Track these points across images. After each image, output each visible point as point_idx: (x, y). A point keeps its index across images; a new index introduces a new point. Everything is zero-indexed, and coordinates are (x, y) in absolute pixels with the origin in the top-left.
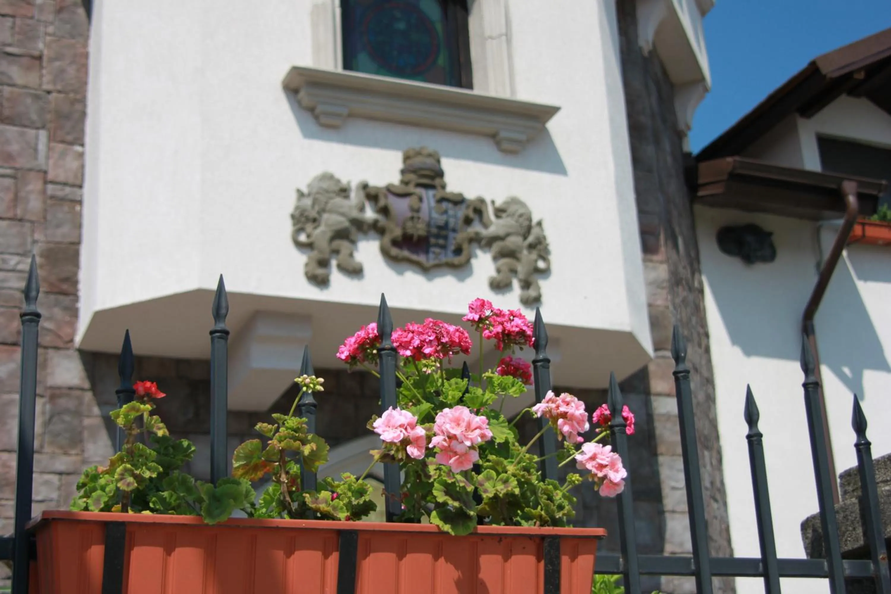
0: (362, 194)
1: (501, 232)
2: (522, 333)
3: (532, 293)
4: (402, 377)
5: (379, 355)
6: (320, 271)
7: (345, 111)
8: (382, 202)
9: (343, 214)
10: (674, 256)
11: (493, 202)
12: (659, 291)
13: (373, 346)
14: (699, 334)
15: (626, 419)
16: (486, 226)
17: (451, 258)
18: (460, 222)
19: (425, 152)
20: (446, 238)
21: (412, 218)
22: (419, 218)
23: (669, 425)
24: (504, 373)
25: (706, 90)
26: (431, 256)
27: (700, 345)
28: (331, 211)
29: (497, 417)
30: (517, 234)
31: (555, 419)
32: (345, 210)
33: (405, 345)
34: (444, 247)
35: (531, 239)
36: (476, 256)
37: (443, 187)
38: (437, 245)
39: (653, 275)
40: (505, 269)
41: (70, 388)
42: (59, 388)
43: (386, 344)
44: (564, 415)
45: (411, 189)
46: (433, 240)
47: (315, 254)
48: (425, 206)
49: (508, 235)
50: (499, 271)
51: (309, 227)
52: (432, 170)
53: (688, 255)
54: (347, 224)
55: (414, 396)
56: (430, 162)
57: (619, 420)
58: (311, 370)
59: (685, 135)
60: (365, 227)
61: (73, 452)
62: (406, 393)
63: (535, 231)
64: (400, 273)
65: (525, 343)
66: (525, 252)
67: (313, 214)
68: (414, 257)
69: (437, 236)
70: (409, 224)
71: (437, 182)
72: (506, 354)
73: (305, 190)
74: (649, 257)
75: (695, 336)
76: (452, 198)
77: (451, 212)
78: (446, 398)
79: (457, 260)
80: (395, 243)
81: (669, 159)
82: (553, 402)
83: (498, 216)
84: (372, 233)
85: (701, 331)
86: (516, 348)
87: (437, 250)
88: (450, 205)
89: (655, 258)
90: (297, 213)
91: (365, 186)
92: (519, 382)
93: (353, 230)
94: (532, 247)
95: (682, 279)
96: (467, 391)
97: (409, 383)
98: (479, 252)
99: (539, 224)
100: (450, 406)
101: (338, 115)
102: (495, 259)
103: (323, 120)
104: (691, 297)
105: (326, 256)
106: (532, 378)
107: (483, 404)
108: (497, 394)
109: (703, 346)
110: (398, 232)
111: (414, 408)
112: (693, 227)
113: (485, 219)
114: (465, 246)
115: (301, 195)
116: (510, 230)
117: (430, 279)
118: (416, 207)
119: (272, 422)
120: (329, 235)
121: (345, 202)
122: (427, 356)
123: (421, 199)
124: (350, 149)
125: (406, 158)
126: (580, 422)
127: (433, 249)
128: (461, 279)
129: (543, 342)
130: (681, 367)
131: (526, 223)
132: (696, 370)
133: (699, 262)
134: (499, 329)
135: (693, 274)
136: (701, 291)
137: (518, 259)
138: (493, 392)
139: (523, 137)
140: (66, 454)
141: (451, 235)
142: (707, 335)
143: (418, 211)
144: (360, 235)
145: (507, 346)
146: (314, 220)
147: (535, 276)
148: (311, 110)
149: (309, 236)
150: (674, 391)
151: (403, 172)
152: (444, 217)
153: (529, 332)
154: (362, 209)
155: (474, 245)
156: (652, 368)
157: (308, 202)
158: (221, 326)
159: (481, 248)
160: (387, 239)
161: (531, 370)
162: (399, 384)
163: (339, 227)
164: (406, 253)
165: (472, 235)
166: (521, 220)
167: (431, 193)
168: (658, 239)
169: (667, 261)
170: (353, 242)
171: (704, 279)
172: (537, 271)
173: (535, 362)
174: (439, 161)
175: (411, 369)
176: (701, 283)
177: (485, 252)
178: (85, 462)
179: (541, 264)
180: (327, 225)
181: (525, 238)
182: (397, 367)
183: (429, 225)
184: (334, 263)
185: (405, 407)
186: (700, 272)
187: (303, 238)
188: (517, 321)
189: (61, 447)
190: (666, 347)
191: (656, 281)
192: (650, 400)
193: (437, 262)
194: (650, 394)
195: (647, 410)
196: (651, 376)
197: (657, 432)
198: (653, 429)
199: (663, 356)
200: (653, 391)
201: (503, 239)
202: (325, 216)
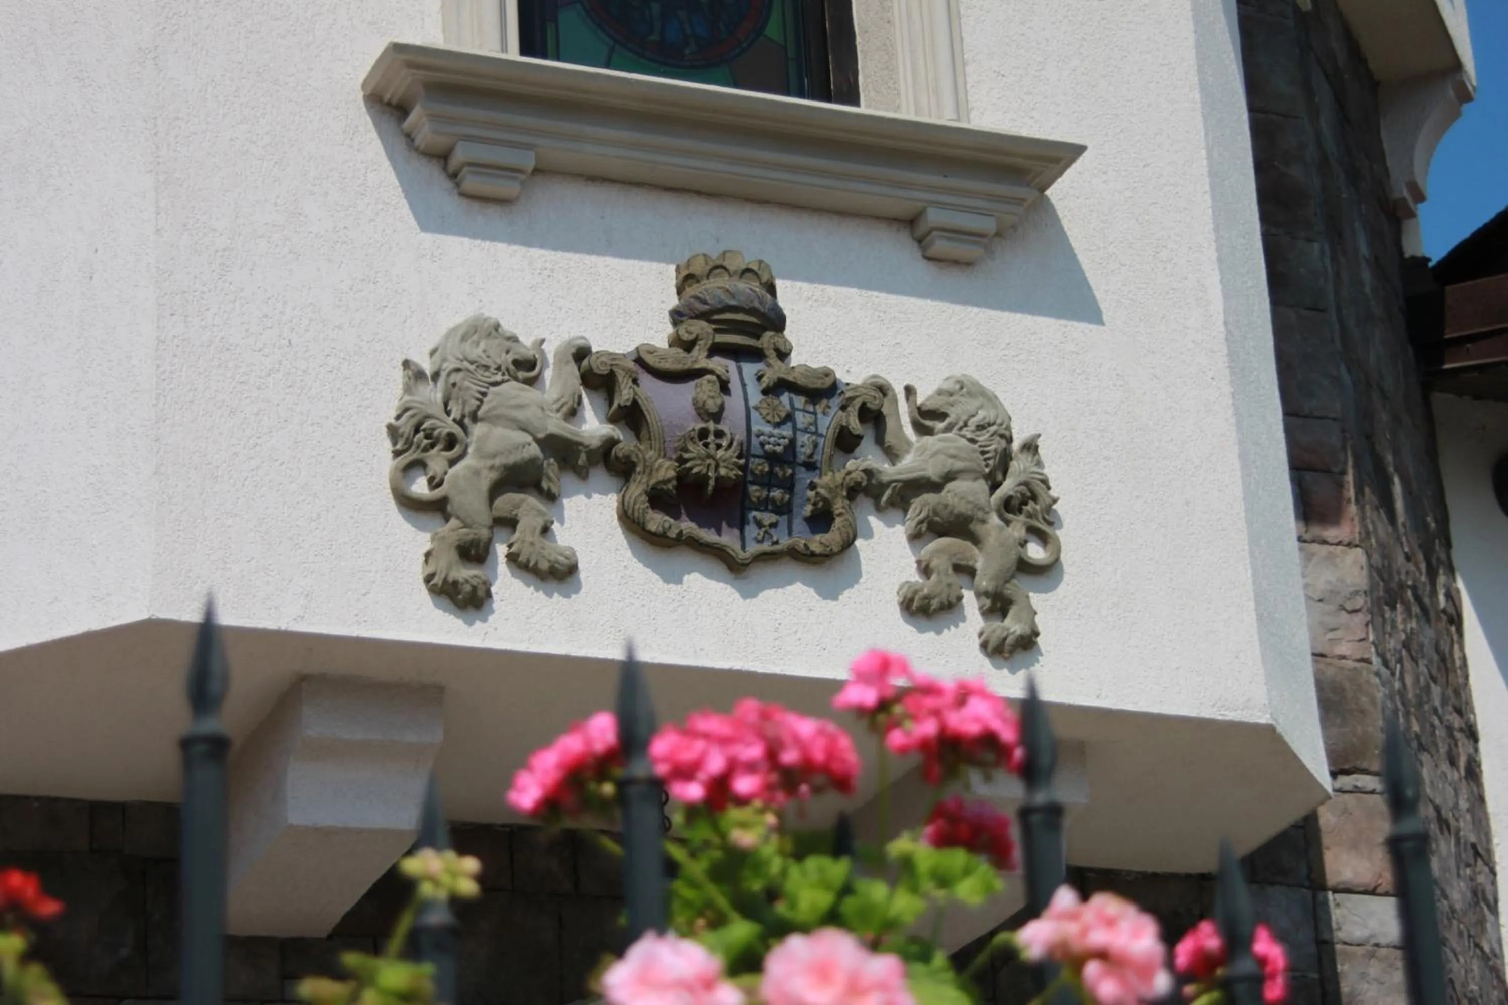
0: (573, 371)
1: (933, 471)
2: (989, 739)
3: (1013, 625)
4: (677, 853)
5: (622, 798)
6: (465, 573)
7: (528, 161)
8: (624, 395)
10: (1383, 528)
11: (909, 391)
12: (1344, 616)
13: (602, 775)
14: (1449, 729)
15: (1262, 961)
16: (892, 455)
18: (826, 444)
19: (735, 265)
20: (789, 485)
21: (703, 434)
22: (719, 434)
23: (1374, 969)
24: (942, 841)
25: (1465, 96)
26: (752, 531)
27: (1453, 762)
28: (493, 419)
29: (925, 957)
30: (972, 473)
31: (1078, 961)
32: (527, 415)
33: (686, 772)
34: (784, 509)
35: (1008, 487)
37: (783, 355)
38: (765, 504)
39: (1325, 578)
40: (941, 563)
43: (639, 769)
44: (1103, 955)
45: (699, 358)
46: (754, 491)
47: (452, 529)
48: (734, 404)
49: (950, 477)
50: (926, 570)
51: (437, 461)
52: (752, 311)
53: (1419, 524)
55: (709, 904)
56: (746, 288)
57: (1244, 966)
58: (442, 833)
59: (1412, 214)
60: (582, 459)
62: (688, 893)
63: (1020, 466)
64: (671, 577)
65: (997, 764)
66: (994, 519)
67: (448, 426)
68: (708, 535)
69: (768, 482)
70: (697, 449)
71: (767, 339)
72: (950, 793)
74: (1316, 530)
75: (1440, 732)
76: (802, 381)
77: (802, 419)
78: (793, 905)
79: (817, 543)
80: (658, 498)
81: (1366, 275)
82: (1073, 916)
83: (922, 430)
84: (599, 475)
85: (1457, 721)
86: (975, 777)
87: (768, 518)
88: (799, 401)
89: (1331, 533)
90: (406, 425)
91: (581, 354)
92: (983, 868)
93: (551, 466)
94: (1009, 507)
95: (1402, 586)
96: (846, 890)
97: (697, 868)
99: (1031, 447)
100: (804, 929)
101: (513, 171)
102: (915, 537)
103: (471, 183)
104: (1428, 635)
105: (484, 533)
106: (1017, 854)
107: (890, 925)
108: (925, 896)
109: (1462, 762)
110: (666, 470)
111: (711, 937)
112: (1431, 454)
113: (890, 438)
114: (839, 505)
115: (414, 374)
116: (959, 465)
117: (747, 595)
118: (712, 406)
119: (339, 975)
120: (487, 479)
121: (530, 394)
122: (743, 801)
123: (724, 387)
125: (686, 280)
126: (1145, 972)
127: (756, 515)
128: (830, 594)
129: (1044, 760)
130: (1409, 826)
131: (997, 445)
132: (1443, 823)
133: (1448, 544)
134: (929, 728)
135: (1432, 575)
136: (1456, 620)
137: (975, 540)
138: (914, 890)
139: (987, 225)
141: (804, 477)
142: (1472, 734)
143: (717, 416)
144: (569, 480)
145: (951, 772)
146: (451, 442)
147: (1020, 586)
148: (442, 157)
149: (435, 483)
150: (1387, 880)
151: (677, 316)
152: (786, 431)
153: (1008, 734)
154: (573, 413)
155: (864, 503)
156: (1327, 818)
157: (432, 395)
158: (210, 725)
159: (879, 509)
160: (637, 490)
161: (1015, 833)
162: (671, 869)
163: (512, 459)
164: (687, 525)
165: (858, 476)
166: (983, 437)
167: (750, 369)
168: (1340, 486)
169: (1363, 542)
170: (551, 498)
171: (1460, 584)
172: (1025, 567)
173: (1025, 813)
174: (771, 289)
175: (702, 832)
176: (1452, 597)
177: (890, 524)
179: (1036, 552)
180: (481, 454)
181: (994, 487)
182: (665, 825)
183: (745, 453)
184: (501, 550)
185: (688, 932)
186: (1451, 570)
187: (420, 487)
188: (977, 707)
190: (1365, 765)
191: (1334, 593)
192: (1326, 903)
193: (766, 547)
194: (1324, 888)
195: (1316, 928)
196: (1326, 840)
197: (1345, 988)
198: (1335, 978)
199: (1357, 790)
200: (1332, 879)
201: (935, 487)
202: (478, 430)
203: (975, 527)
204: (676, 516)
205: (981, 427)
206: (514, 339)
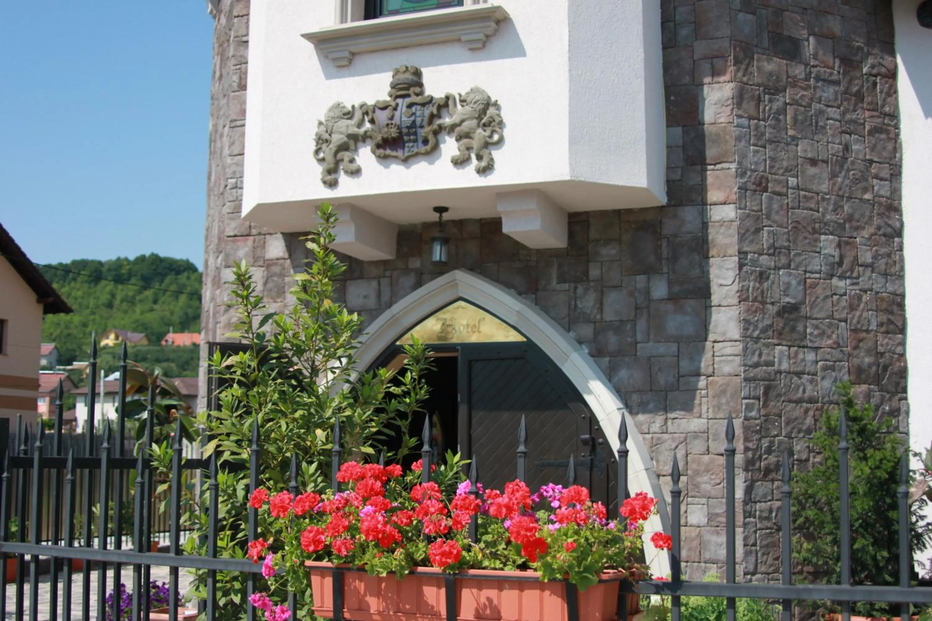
0: (363, 111)
1: (458, 120)
3: (486, 162)
6: (332, 177)
7: (348, 54)
8: (371, 116)
9: (341, 133)
11: (460, 94)
17: (423, 149)
18: (426, 119)
20: (415, 134)
22: (393, 124)
26: (406, 149)
28: (335, 132)
30: (471, 118)
34: (416, 141)
35: (485, 119)
36: (445, 142)
37: (422, 93)
38: (409, 141)
39: (717, 96)
40: (464, 147)
41: (278, 259)
42: (272, 260)
46: (406, 138)
47: (327, 165)
49: (462, 121)
50: (460, 150)
51: (325, 147)
52: (405, 83)
54: (345, 139)
60: (360, 138)
61: (279, 300)
64: (387, 167)
66: (480, 131)
67: (326, 137)
68: (395, 153)
69: (408, 134)
73: (323, 120)
74: (716, 79)
77: (418, 113)
79: (425, 149)
80: (378, 146)
83: (462, 105)
87: (411, 144)
88: (419, 107)
89: (722, 79)
90: (317, 137)
91: (364, 106)
93: (352, 142)
94: (486, 125)
98: (447, 138)
99: (495, 104)
101: (344, 58)
102: (457, 140)
105: (335, 165)
110: (379, 138)
114: (431, 137)
115: (320, 123)
116: (466, 117)
117: (408, 168)
118: (391, 115)
120: (334, 150)
121: (349, 122)
124: (357, 79)
125: (396, 74)
127: (407, 145)
128: (431, 163)
140: (275, 302)
141: (419, 131)
143: (392, 118)
146: (327, 141)
147: (488, 149)
149: (324, 153)
150: (730, 199)
152: (413, 118)
154: (360, 124)
155: (441, 134)
156: (710, 180)
157: (323, 128)
160: (374, 144)
163: (339, 143)
164: (388, 152)
165: (436, 127)
167: (406, 101)
168: (727, 61)
170: (354, 151)
171: (899, 58)
172: (491, 144)
178: (285, 306)
179: (495, 138)
180: (334, 143)
181: (480, 119)
183: (399, 128)
187: (321, 155)
189: (272, 298)
190: (725, 160)
191: (720, 101)
192: (706, 209)
193: (410, 154)
194: (707, 204)
195: (703, 219)
196: (709, 188)
197: (710, 237)
198: (707, 235)
199: (722, 169)
200: (709, 201)
201: (460, 124)
202: (333, 136)
203: (471, 135)
204: (385, 149)
205: (475, 103)
206: (344, 107)
